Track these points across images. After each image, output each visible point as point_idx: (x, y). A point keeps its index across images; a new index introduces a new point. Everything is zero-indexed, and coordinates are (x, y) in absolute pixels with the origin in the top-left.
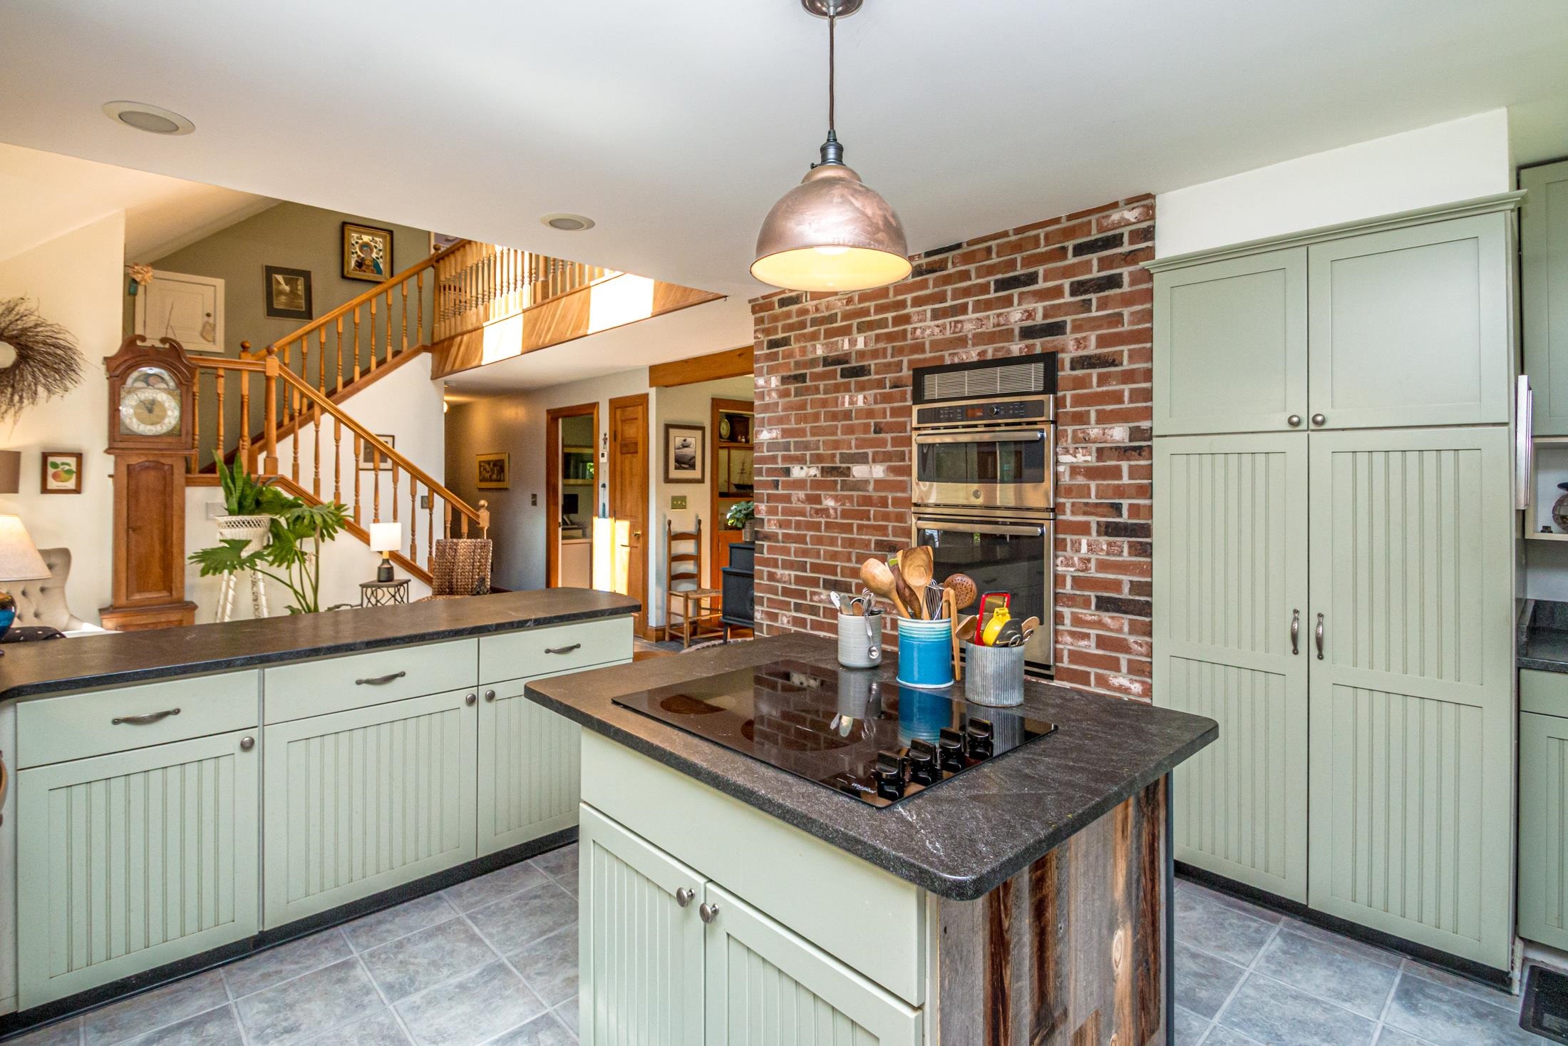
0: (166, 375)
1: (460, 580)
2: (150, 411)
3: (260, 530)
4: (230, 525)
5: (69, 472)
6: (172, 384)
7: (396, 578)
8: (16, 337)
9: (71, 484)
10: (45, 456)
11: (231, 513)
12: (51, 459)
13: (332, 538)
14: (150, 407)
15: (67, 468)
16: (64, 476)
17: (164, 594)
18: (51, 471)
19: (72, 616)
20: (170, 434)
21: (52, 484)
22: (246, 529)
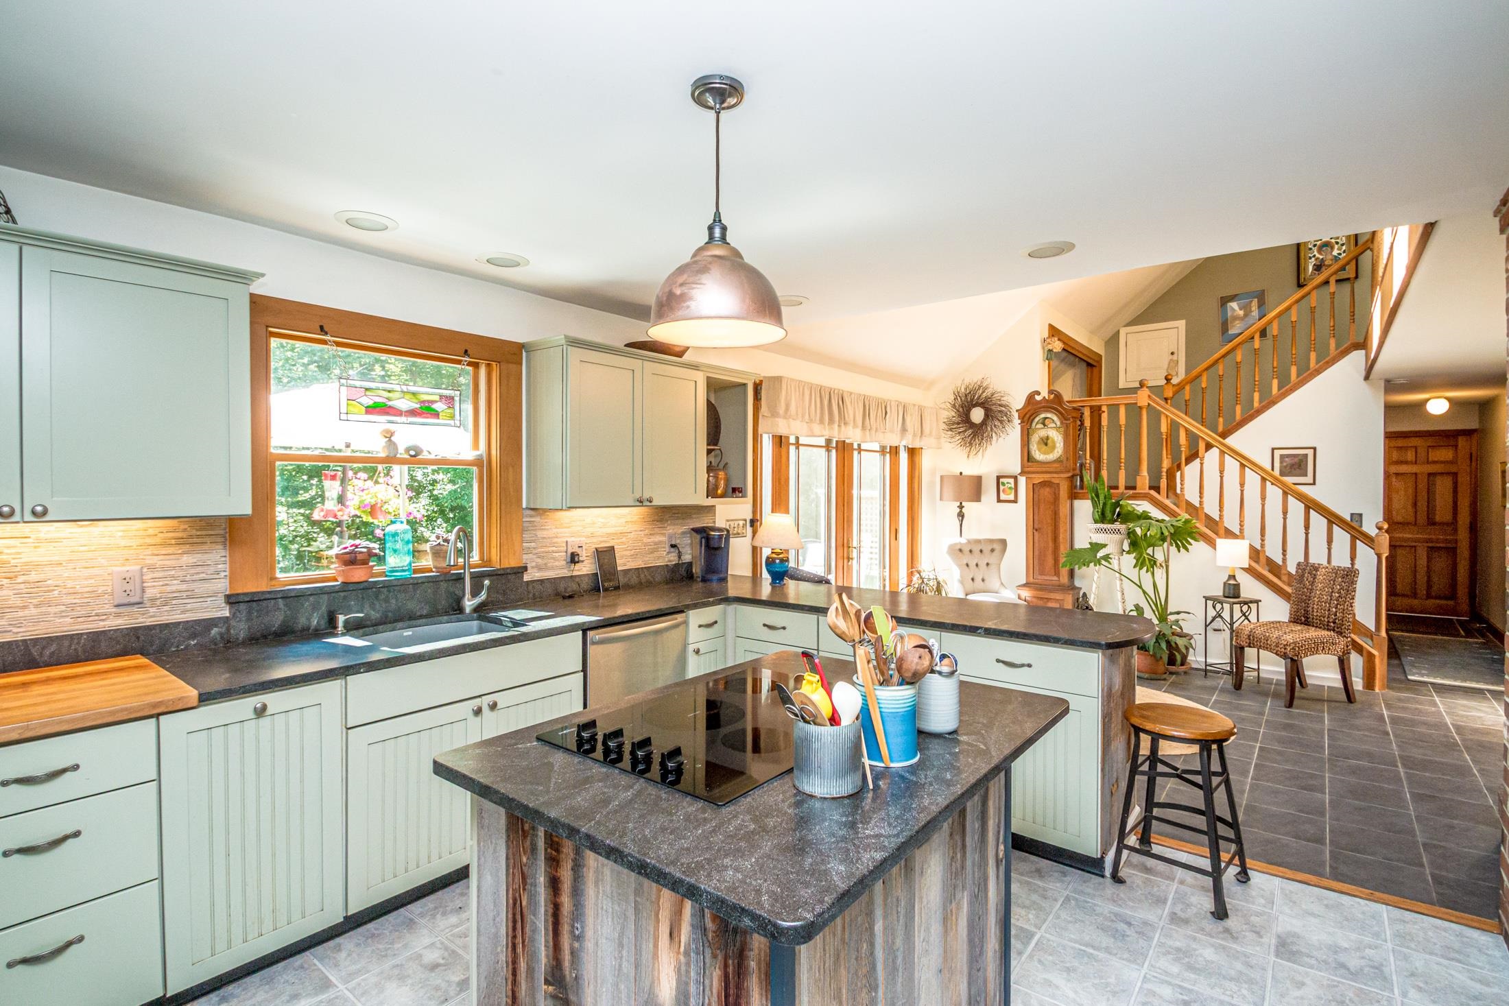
0: (1055, 418)
1: (1316, 611)
2: (1046, 444)
3: (1117, 537)
4: (1098, 531)
5: (1010, 488)
6: (1058, 423)
7: (1242, 595)
8: (982, 403)
9: (1012, 497)
10: (998, 478)
11: (1096, 522)
12: (1001, 480)
13: (1187, 550)
14: (1045, 441)
15: (1010, 486)
16: (1009, 491)
17: (1055, 578)
18: (1002, 488)
19: (1002, 583)
20: (1058, 461)
21: (1003, 497)
22: (1107, 535)
